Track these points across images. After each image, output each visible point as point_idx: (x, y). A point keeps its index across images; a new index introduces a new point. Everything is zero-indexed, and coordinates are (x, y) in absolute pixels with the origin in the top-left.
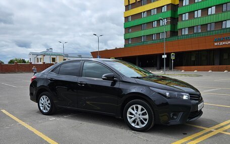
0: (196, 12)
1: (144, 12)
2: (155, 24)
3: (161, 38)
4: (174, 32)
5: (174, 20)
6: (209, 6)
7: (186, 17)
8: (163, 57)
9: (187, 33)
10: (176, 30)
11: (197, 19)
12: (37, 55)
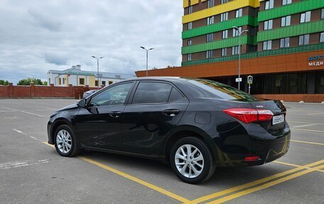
0: (283, 19)
1: (210, 17)
2: (225, 34)
3: (233, 54)
4: (252, 47)
5: (253, 29)
6: (303, 10)
7: (269, 25)
8: (237, 80)
9: (270, 48)
10: (254, 44)
11: (285, 29)
12: (59, 74)
